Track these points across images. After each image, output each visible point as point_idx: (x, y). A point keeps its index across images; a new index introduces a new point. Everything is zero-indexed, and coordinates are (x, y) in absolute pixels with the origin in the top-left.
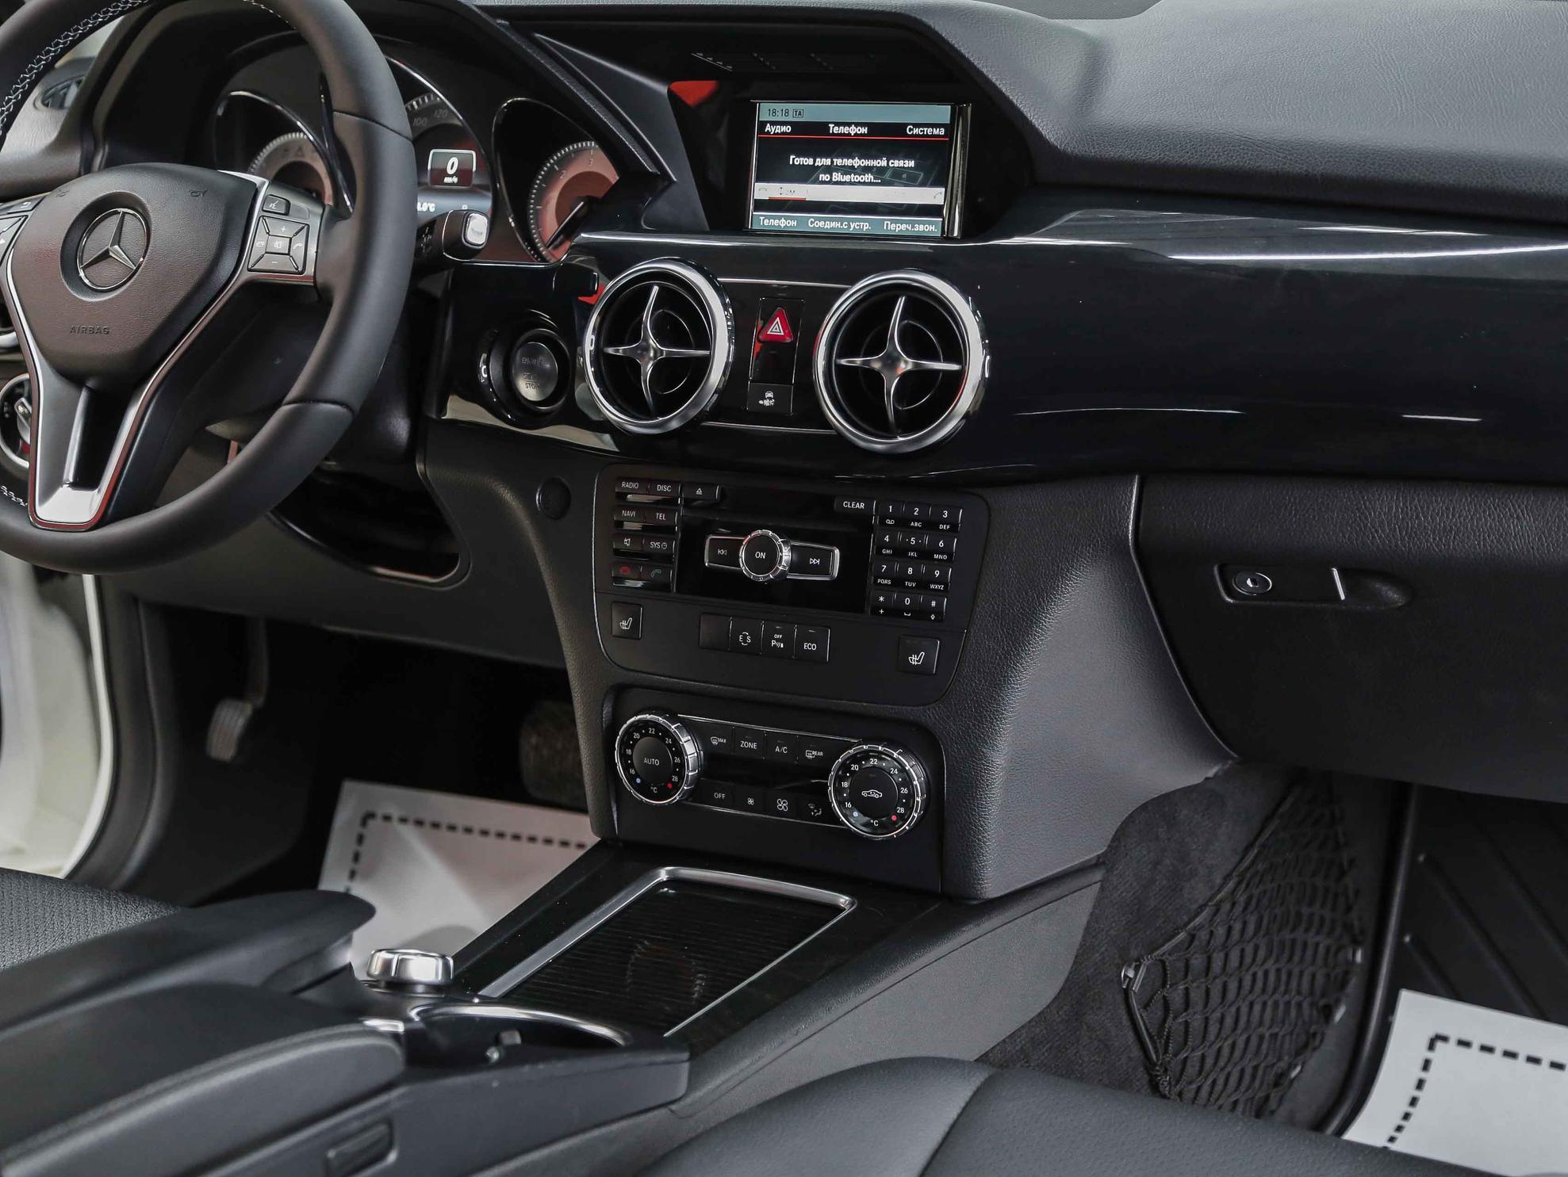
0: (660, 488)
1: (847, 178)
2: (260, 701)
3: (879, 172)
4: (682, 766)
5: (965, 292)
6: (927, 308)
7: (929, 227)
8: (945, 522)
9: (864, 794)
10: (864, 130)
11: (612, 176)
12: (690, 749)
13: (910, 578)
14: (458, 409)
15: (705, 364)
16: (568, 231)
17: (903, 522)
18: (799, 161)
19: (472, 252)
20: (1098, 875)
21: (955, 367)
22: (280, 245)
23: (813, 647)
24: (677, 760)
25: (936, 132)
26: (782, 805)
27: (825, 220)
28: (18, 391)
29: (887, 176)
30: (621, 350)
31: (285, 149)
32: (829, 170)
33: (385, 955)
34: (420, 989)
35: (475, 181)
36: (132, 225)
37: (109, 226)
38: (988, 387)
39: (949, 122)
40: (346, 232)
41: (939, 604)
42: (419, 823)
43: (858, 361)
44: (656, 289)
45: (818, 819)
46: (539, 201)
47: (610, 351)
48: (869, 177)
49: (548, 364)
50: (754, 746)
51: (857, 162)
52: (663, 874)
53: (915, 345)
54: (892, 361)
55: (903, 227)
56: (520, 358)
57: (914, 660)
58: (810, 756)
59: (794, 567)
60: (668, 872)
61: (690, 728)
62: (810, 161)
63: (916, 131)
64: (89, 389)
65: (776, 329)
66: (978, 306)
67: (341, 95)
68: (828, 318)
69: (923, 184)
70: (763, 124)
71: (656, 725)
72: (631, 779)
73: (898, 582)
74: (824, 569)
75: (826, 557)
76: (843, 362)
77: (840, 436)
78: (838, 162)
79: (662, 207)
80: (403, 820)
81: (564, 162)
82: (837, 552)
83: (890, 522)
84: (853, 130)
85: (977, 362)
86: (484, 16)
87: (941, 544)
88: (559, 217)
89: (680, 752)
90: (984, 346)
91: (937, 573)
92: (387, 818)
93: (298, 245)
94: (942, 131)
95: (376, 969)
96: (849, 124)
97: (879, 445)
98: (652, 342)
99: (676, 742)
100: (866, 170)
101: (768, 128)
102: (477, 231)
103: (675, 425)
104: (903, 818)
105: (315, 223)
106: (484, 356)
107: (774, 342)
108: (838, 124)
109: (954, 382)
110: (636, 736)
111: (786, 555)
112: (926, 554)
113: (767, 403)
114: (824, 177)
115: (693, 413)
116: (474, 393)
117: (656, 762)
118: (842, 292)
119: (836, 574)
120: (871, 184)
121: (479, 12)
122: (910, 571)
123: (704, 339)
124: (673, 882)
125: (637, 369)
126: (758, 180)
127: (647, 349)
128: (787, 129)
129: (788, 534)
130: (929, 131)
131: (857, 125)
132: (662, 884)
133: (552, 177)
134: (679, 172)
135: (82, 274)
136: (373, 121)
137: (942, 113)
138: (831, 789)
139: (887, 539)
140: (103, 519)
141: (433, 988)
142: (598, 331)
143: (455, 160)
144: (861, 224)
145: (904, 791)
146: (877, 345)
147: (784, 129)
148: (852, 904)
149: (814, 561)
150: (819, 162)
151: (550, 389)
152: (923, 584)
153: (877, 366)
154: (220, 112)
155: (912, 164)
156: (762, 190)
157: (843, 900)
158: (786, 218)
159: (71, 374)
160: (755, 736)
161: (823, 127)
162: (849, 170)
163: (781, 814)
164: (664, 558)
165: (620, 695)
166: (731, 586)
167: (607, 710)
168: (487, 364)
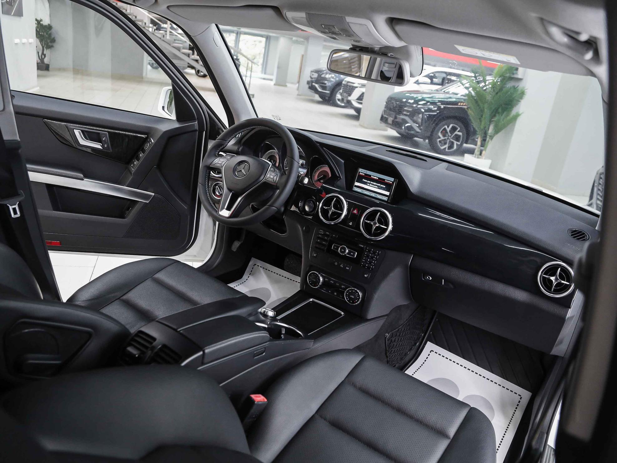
0: (327, 233)
1: (372, 186)
2: (242, 242)
3: (378, 186)
4: (319, 282)
5: (390, 213)
6: (383, 216)
7: (385, 199)
8: (377, 253)
9: (351, 296)
10: (378, 178)
11: (330, 176)
12: (321, 279)
13: (368, 261)
14: (293, 208)
15: (341, 214)
16: (319, 180)
17: (369, 251)
18: (364, 180)
19: (304, 184)
20: (386, 317)
21: (386, 227)
22: (272, 177)
23: (348, 269)
24: (318, 281)
25: (390, 182)
26: (335, 294)
27: (367, 192)
28: (217, 184)
29: (380, 188)
30: (326, 208)
31: (272, 152)
32: (370, 183)
33: (264, 309)
34: (269, 317)
35: (304, 166)
36: (247, 167)
37: (242, 166)
38: (391, 232)
39: (393, 181)
40: (285, 178)
41: (373, 267)
42: (264, 268)
43: (369, 222)
44: (335, 199)
45: (341, 298)
46: (315, 173)
47: (324, 207)
48: (376, 187)
49: (313, 205)
50: (333, 282)
51: (375, 183)
52: (311, 300)
53: (380, 222)
54: (375, 224)
55: (380, 197)
56: (307, 203)
57: (366, 276)
58: (342, 287)
59: (348, 253)
60: (312, 300)
61: (322, 276)
62: (367, 181)
63: (387, 181)
64: (232, 193)
65: (355, 212)
66: (392, 216)
67: (288, 153)
68: (365, 212)
69: (386, 191)
70: (359, 172)
71: (316, 274)
72: (309, 282)
73: (366, 260)
74: (354, 255)
75: (354, 253)
76: (366, 221)
77: (362, 234)
78: (371, 182)
79: (339, 183)
80: (261, 267)
81: (321, 167)
82: (356, 253)
83: (367, 250)
84: (375, 178)
85: (390, 227)
86: (316, 143)
87: (375, 257)
88: (318, 177)
89: (319, 280)
90: (392, 224)
91: (373, 262)
92: (258, 266)
93: (275, 178)
94: (391, 183)
95: (262, 311)
96: (375, 177)
97: (368, 237)
98: (333, 208)
99: (319, 278)
100: (376, 185)
101: (360, 173)
102: (306, 181)
103: (333, 223)
104: (356, 302)
105: (279, 174)
106: (301, 201)
107: (354, 214)
108: (373, 176)
109: (385, 230)
110: (312, 275)
111: (347, 251)
112: (372, 258)
113: (350, 224)
114: (368, 184)
115: (337, 222)
116: (297, 206)
117: (315, 280)
118: (369, 208)
119: (355, 257)
120: (376, 188)
122: (369, 260)
123: (342, 210)
124: (313, 301)
125: (328, 212)
126: (356, 182)
127: (331, 209)
128: (364, 174)
129: (348, 248)
130: (389, 182)
131: (376, 177)
132: (311, 301)
133: (318, 169)
134: (343, 177)
135: (236, 173)
136: (293, 159)
137: (392, 179)
138: (345, 294)
139: (366, 253)
141: (271, 317)
142: (323, 203)
143: (301, 162)
144: (373, 195)
145: (358, 297)
146: (373, 220)
147: (363, 174)
148: (344, 314)
149: (352, 254)
150: (368, 182)
151: (311, 210)
152: (370, 262)
153: (372, 224)
154: (262, 145)
155: (385, 187)
156: (357, 184)
157: (343, 313)
158: (360, 190)
159: (230, 190)
160: (333, 280)
161: (370, 176)
162: (373, 184)
163: (335, 295)
164: (324, 245)
165: (311, 268)
166: (335, 253)
167: (308, 268)
168: (301, 203)
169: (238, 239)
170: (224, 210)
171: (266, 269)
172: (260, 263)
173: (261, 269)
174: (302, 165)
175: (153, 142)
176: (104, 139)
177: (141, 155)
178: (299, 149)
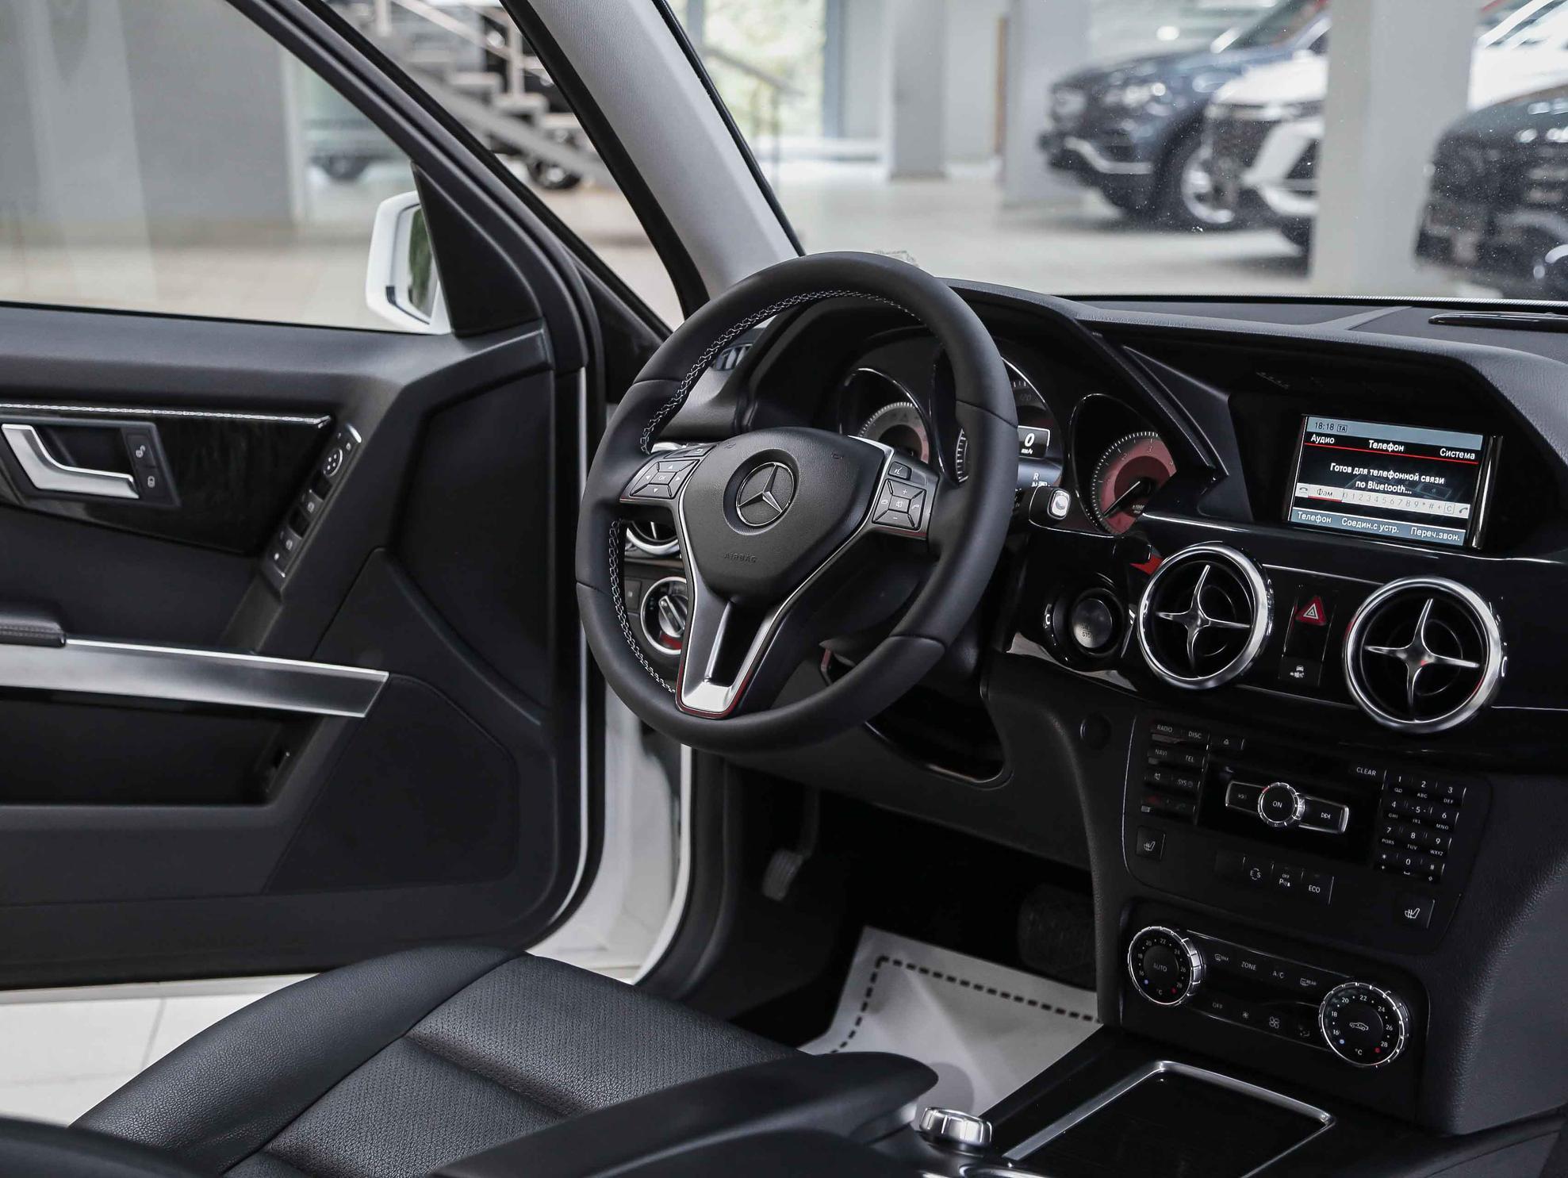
0: (1191, 734)
1: (1381, 487)
2: (808, 853)
3: (1411, 485)
4: (1188, 974)
5: (1486, 598)
6: (1454, 613)
7: (1455, 537)
8: (1449, 797)
9: (1352, 1025)
10: (1402, 448)
11: (1172, 469)
12: (1196, 961)
13: (1412, 842)
14: (1020, 645)
15: (1245, 636)
16: (1124, 505)
17: (1410, 792)
18: (1338, 468)
19: (1054, 521)
20: (1557, 1125)
21: (1473, 665)
22: (901, 504)
23: (1317, 890)
24: (1184, 970)
25: (1468, 456)
26: (1274, 1023)
27: (1357, 520)
28: (663, 590)
29: (1418, 489)
30: (1171, 616)
31: (893, 414)
32: (1365, 478)
33: (936, 1114)
34: (963, 1147)
35: (1048, 454)
36: (783, 477)
37: (764, 476)
38: (1503, 687)
39: (1480, 449)
40: (957, 501)
41: (1438, 868)
43: (1385, 649)
44: (1207, 567)
45: (1307, 1040)
46: (1102, 476)
47: (1162, 615)
48: (1402, 488)
49: (1104, 617)
50: (1253, 967)
51: (1391, 475)
52: (1161, 1067)
53: (1440, 643)
54: (1416, 654)
55: (1429, 534)
56: (1079, 611)
57: (1410, 914)
58: (1304, 984)
59: (1306, 818)
60: (1165, 1065)
61: (1196, 943)
62: (1349, 470)
63: (1449, 454)
64: (733, 605)
65: (1312, 613)
66: (1497, 611)
67: (963, 389)
68: (1360, 609)
69: (1450, 499)
70: (1310, 435)
71: (1166, 936)
72: (1140, 979)
73: (1401, 843)
74: (1335, 822)
75: (1337, 814)
76: (1370, 648)
77: (1361, 712)
78: (1375, 473)
79: (1214, 498)
80: (911, 967)
81: (1126, 447)
82: (1347, 810)
83: (1398, 791)
84: (1391, 447)
85: (1496, 662)
86: (1084, 329)
87: (1444, 816)
88: (1118, 492)
89: (1187, 963)
90: (1503, 648)
91: (1438, 841)
92: (898, 963)
93: (916, 506)
94: (1473, 456)
95: (928, 1125)
96: (1388, 442)
97: (1394, 723)
98: (1201, 613)
99: (1184, 954)
100: (1400, 482)
101: (1314, 438)
102: (1061, 504)
103: (1211, 684)
104: (1385, 1053)
105: (931, 490)
106: (1049, 606)
107: (1309, 623)
108: (1378, 441)
109: (1473, 678)
110: (1148, 943)
111: (1300, 807)
112: (1429, 823)
113: (1297, 675)
114: (1359, 484)
115: (1230, 676)
116: (1036, 634)
117: (1164, 969)
118: (1375, 588)
119: (1344, 828)
120: (1402, 494)
121: (1079, 325)
122: (1413, 835)
123: (1247, 614)
124: (1169, 1074)
125: (1184, 634)
126: (1300, 481)
127: (1195, 617)
128: (1331, 441)
129: (1304, 790)
130: (1461, 455)
131: (1395, 443)
132: (1158, 1075)
133: (1114, 457)
134: (1231, 468)
135: (739, 513)
136: (989, 411)
137: (1475, 441)
138: (1321, 1016)
139: (1394, 805)
140: (733, 712)
141: (973, 1148)
142: (1152, 597)
143: (1032, 435)
144: (1391, 528)
145: (1390, 1028)
146: (1405, 636)
147: (1328, 440)
148: (1331, 1121)
149: (1325, 816)
150: (1357, 471)
151: (1103, 639)
152: (1424, 848)
153: (1403, 656)
154: (847, 384)
155: (1442, 481)
156: (1303, 490)
157: (1324, 1116)
158: (1322, 515)
159: (719, 591)
160: (1253, 959)
161: (1364, 442)
162: (1386, 481)
163: (1273, 1030)
164: (1187, 795)
165: (1139, 909)
166: (1245, 825)
167: (1124, 918)
168: (1049, 612)
169: (792, 845)
170: (705, 686)
171: (938, 975)
172: (903, 948)
173: (914, 977)
174: (1038, 447)
175: (359, 439)
176: (139, 453)
177: (311, 507)
178: (1013, 376)
